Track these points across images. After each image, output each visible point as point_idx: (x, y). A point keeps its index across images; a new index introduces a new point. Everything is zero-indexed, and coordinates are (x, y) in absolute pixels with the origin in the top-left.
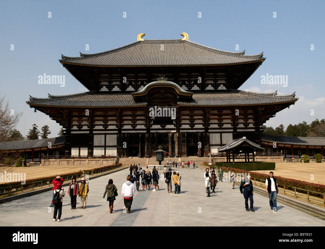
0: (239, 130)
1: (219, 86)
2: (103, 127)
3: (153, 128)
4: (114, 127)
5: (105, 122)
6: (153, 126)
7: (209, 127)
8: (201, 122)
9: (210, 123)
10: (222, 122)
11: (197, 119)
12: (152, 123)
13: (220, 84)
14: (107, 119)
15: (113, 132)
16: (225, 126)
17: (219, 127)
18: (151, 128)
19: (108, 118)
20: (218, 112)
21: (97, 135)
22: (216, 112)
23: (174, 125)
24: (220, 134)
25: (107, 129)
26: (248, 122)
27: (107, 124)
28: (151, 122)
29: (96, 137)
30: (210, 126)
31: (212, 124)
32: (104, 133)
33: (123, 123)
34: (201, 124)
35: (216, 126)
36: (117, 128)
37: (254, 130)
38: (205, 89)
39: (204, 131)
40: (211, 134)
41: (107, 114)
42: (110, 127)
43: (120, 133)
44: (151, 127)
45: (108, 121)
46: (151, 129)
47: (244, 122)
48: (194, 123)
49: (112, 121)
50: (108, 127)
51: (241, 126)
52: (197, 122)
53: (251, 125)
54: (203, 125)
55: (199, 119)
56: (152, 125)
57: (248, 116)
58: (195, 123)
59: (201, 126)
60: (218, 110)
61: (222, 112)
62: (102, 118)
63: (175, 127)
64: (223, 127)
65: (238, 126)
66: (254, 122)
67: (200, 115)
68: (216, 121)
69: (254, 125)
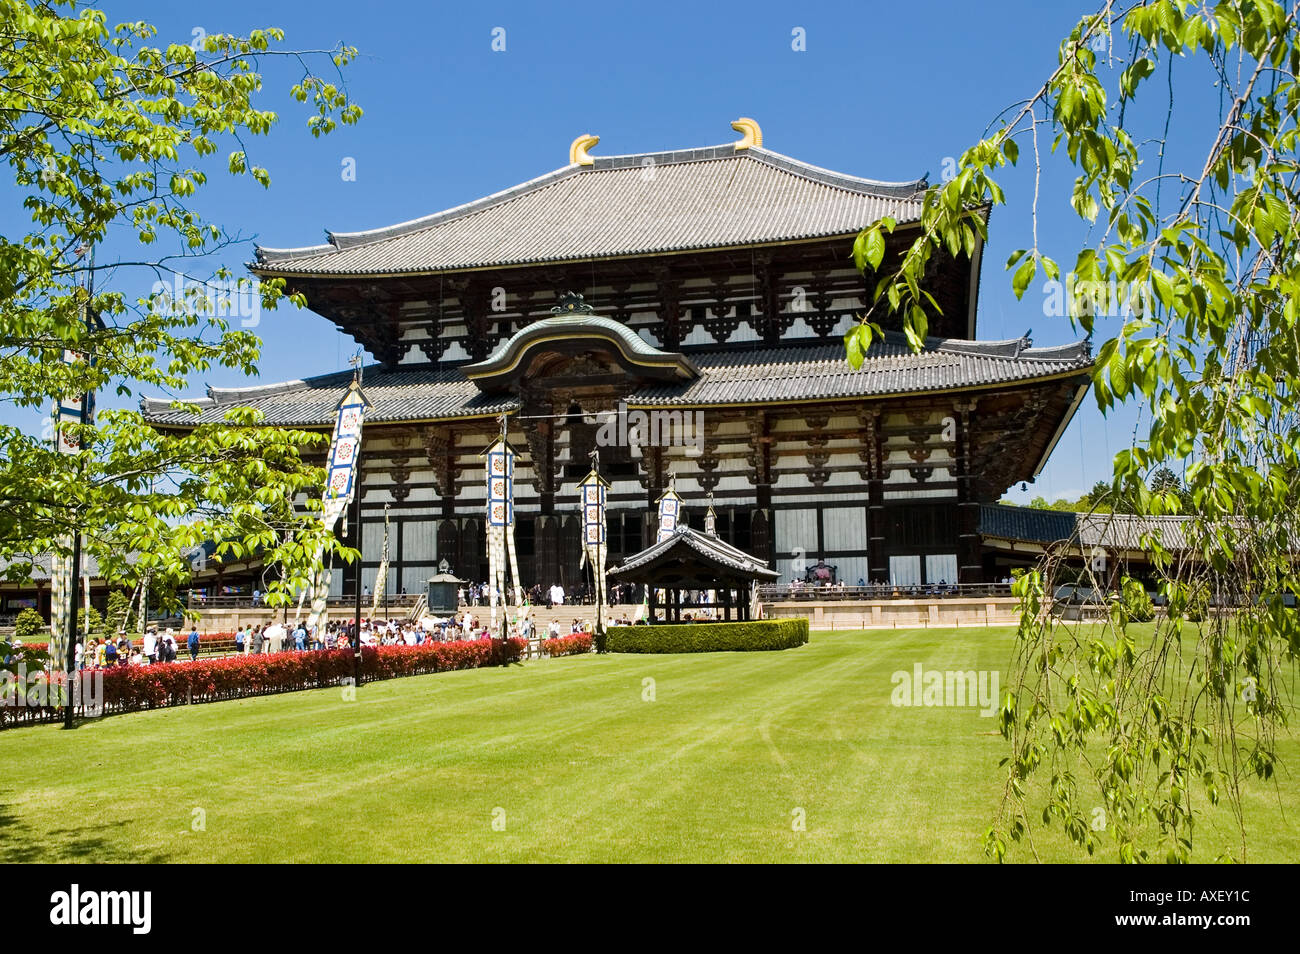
0: (890, 493)
1: (838, 321)
2: (393, 496)
3: (565, 494)
4: (429, 494)
5: (399, 477)
6: (564, 486)
7: (773, 486)
8: (741, 464)
9: (776, 470)
10: (827, 465)
11: (726, 456)
12: (561, 475)
13: (839, 313)
14: (406, 465)
15: (425, 511)
16: (835, 480)
17: (812, 485)
18: (556, 494)
19: (407, 461)
20: (809, 424)
21: (374, 524)
22: (800, 425)
23: (642, 479)
24: (815, 511)
25: (406, 500)
26: (926, 461)
27: (406, 482)
28: (558, 472)
29: (369, 530)
30: (776, 482)
31: (785, 472)
32: (397, 514)
33: (460, 479)
34: (744, 475)
35: (802, 481)
36: (439, 498)
37: (952, 493)
38: (781, 337)
39: (753, 500)
40: (783, 512)
41: (406, 448)
42: (416, 495)
43: (448, 514)
44: (558, 489)
45: (408, 473)
46: (558, 497)
47: (914, 461)
48: (714, 470)
49: (422, 470)
50: (407, 495)
51: (901, 476)
52: (728, 469)
53: (941, 475)
54: (749, 478)
55: (736, 455)
56: (560, 482)
57: (928, 438)
58: (718, 470)
59: (743, 483)
60: (809, 419)
61: (826, 423)
62: (388, 463)
63: (644, 486)
64: (826, 484)
65: (888, 477)
66: (954, 460)
67: (740, 440)
68: (802, 462)
69: (952, 474)
